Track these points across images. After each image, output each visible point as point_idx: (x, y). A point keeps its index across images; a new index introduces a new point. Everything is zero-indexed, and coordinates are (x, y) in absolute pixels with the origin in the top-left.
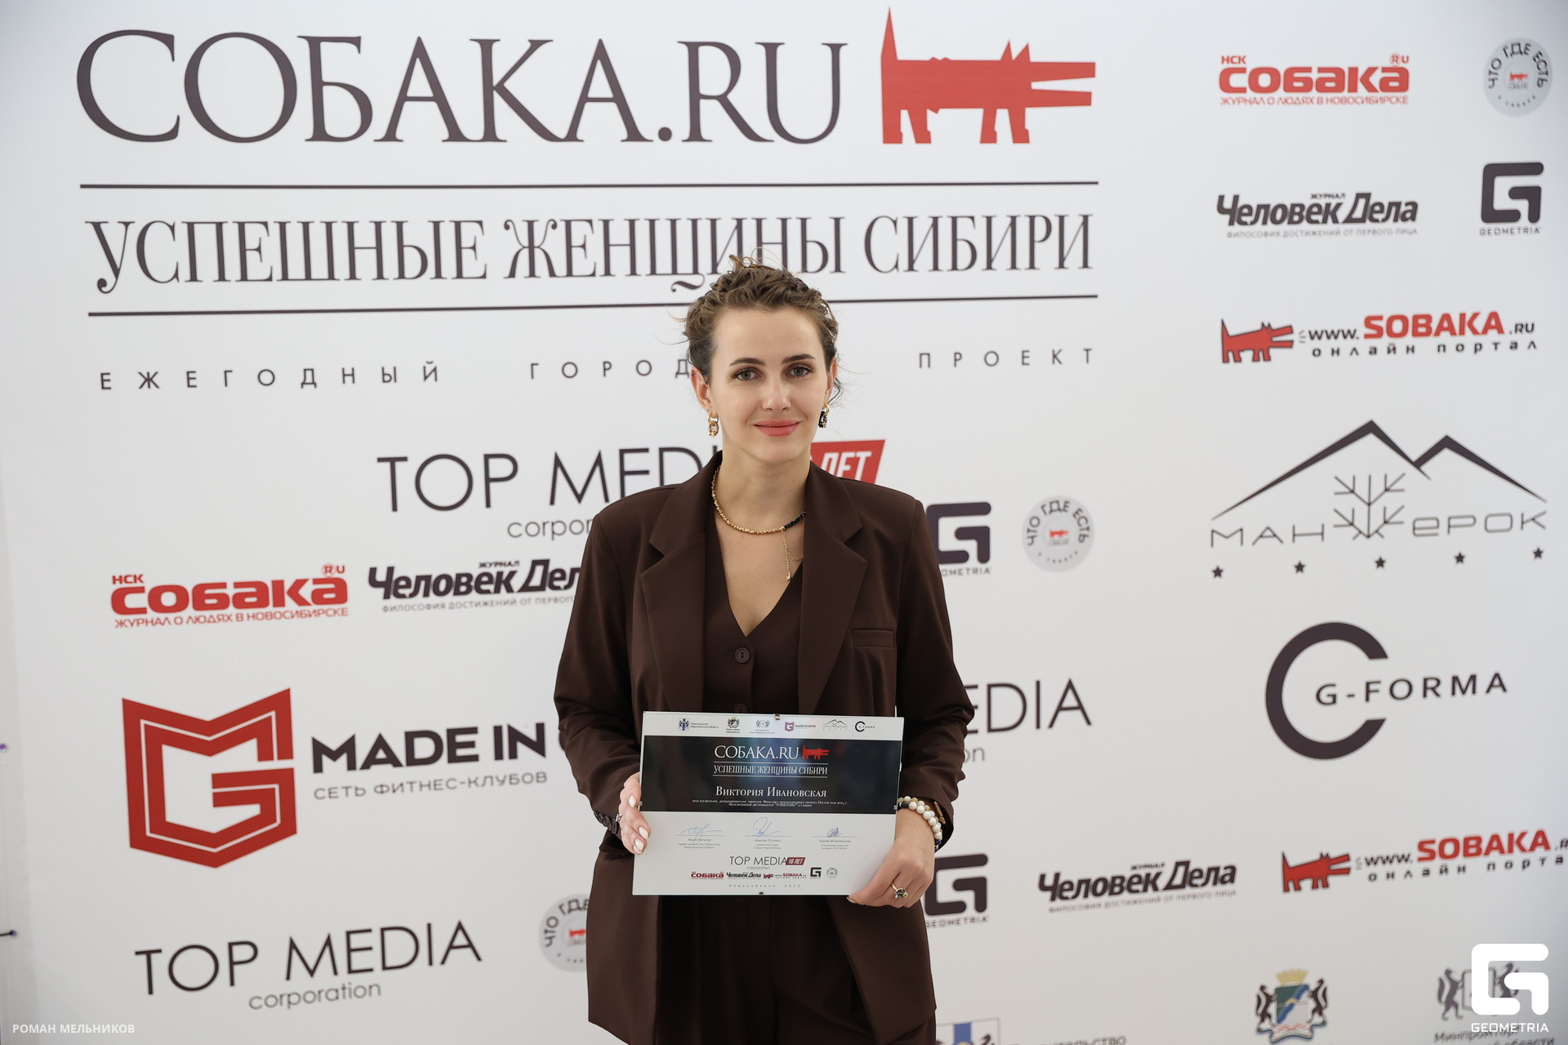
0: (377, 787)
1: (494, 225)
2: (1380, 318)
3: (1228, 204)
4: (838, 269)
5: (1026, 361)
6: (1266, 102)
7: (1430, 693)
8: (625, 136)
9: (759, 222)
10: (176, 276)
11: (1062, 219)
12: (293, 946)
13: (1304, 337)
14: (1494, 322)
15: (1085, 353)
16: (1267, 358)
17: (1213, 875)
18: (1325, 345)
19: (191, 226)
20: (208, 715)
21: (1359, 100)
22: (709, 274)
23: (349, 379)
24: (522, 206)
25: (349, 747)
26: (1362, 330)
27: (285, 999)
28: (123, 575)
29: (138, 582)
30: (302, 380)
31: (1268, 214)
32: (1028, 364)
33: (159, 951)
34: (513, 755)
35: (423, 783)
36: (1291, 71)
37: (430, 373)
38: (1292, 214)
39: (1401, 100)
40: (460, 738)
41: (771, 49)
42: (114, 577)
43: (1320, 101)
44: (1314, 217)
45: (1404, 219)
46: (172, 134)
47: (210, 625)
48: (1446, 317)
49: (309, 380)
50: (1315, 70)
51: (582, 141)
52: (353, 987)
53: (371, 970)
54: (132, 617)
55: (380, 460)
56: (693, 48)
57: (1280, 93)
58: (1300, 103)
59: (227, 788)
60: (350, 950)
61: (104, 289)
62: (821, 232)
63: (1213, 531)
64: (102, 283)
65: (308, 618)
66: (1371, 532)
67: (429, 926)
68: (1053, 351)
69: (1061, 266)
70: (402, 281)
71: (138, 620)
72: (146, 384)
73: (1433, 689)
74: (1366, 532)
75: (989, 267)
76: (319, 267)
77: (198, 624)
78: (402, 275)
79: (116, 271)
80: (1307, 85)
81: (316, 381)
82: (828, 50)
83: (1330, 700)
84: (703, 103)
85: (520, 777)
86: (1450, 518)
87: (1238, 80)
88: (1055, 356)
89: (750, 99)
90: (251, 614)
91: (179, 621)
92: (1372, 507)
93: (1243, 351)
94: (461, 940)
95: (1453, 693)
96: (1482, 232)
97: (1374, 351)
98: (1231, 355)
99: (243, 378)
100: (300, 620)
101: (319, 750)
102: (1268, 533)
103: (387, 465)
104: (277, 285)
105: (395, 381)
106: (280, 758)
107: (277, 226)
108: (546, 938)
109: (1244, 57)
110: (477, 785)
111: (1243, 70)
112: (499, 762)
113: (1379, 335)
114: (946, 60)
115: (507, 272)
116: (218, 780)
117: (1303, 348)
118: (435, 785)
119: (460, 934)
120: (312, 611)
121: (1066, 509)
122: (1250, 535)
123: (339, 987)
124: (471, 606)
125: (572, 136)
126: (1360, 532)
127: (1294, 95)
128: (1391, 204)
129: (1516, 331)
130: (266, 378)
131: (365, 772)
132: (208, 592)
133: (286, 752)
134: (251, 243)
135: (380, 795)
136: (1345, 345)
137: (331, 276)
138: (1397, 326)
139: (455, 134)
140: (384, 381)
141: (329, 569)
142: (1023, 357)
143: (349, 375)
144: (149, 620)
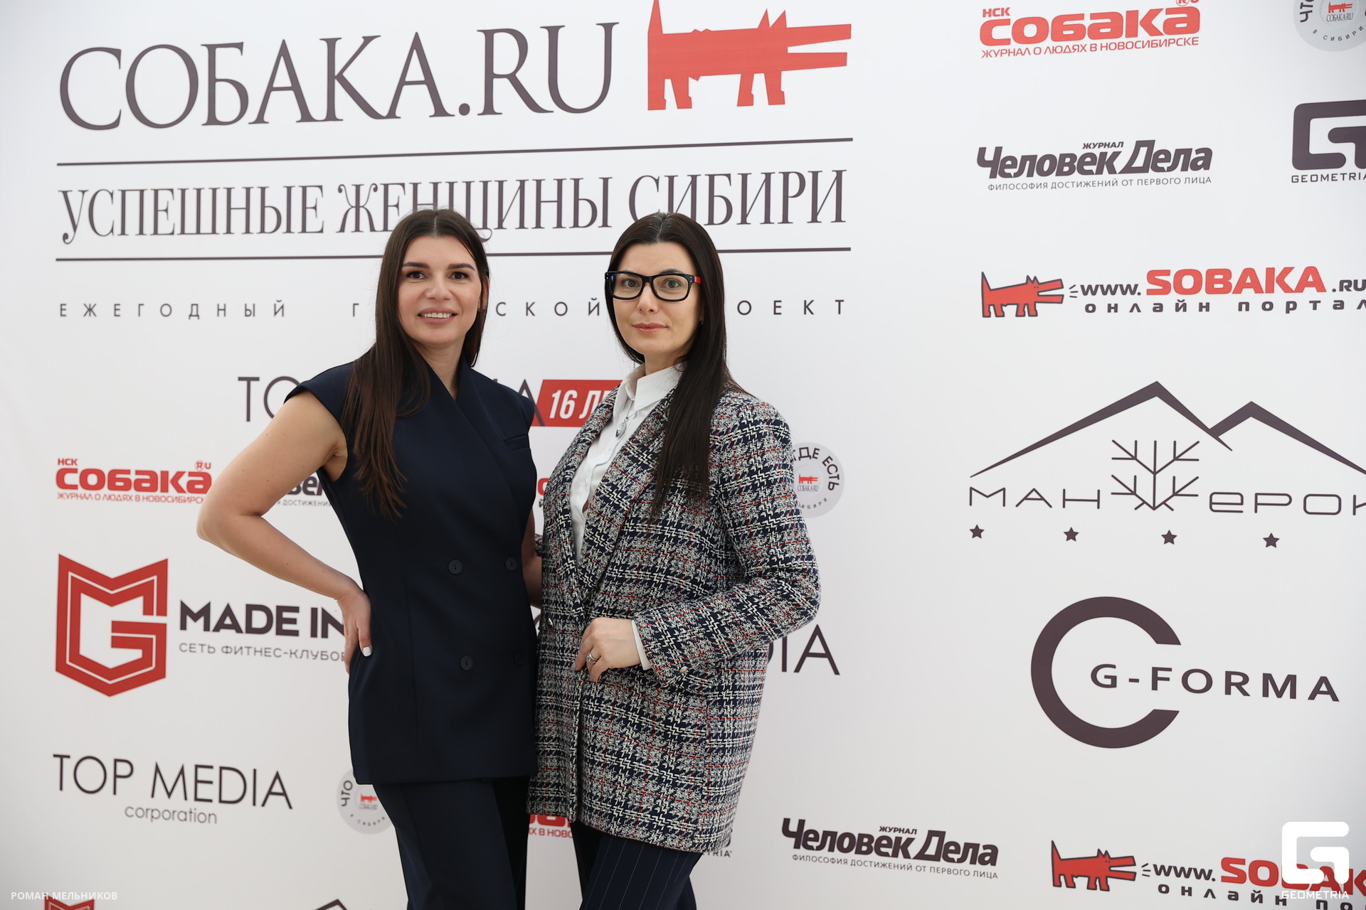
0: (224, 647)
1: (331, 189)
2: (1167, 273)
3: (989, 156)
4: (605, 224)
5: (778, 310)
6: (1032, 52)
7: (1234, 689)
8: (432, 112)
9: (539, 182)
10: (112, 231)
11: (815, 175)
12: (157, 770)
13: (1077, 292)
14: (1311, 278)
15: (838, 303)
16: (1034, 313)
17: (971, 850)
18: (1101, 300)
19: (124, 192)
20: (112, 573)
21: (1139, 45)
22: (495, 229)
23: (222, 313)
24: (352, 173)
25: (206, 611)
26: (1144, 286)
27: (150, 812)
28: (65, 458)
29: (74, 464)
30: (189, 314)
31: (1034, 165)
32: (780, 314)
33: (68, 757)
34: (325, 635)
35: (257, 650)
36: (1059, 20)
37: (279, 310)
38: (1062, 165)
39: (1190, 41)
40: (286, 615)
41: (553, 32)
42: (59, 460)
43: (1093, 48)
44: (1086, 168)
45: (1195, 168)
46: (115, 124)
47: (118, 502)
48: (1249, 272)
49: (194, 313)
50: (1087, 17)
51: (399, 118)
52: (197, 812)
53: (210, 801)
54: (69, 491)
55: (241, 379)
56: (489, 35)
57: (1049, 42)
58: (1070, 52)
59: (123, 634)
60: (197, 781)
61: (67, 241)
62: (591, 190)
63: (971, 489)
64: (65, 236)
65: (183, 504)
66: (1157, 505)
67: (255, 771)
68: (805, 301)
69: (814, 220)
70: (263, 235)
71: (71, 494)
72: (88, 314)
73: (1239, 686)
74: (1152, 505)
75: (744, 221)
76: (206, 225)
77: (110, 501)
78: (262, 231)
79: (75, 227)
80: (1079, 33)
81: (199, 314)
82: (602, 29)
83: (1109, 682)
84: (496, 81)
85: (329, 654)
86: (1257, 495)
87: (999, 32)
88: (806, 307)
89: (535, 77)
90: (145, 497)
91: (98, 497)
92: (1157, 475)
93: (1006, 306)
94: (277, 788)
95: (1266, 694)
96: (1294, 180)
97: (1158, 308)
98: (992, 308)
99: (151, 310)
100: (179, 504)
101: (185, 611)
102: (1034, 495)
103: (245, 383)
104: (177, 238)
105: (254, 315)
106: (158, 614)
107: (180, 192)
108: (343, 799)
109: (1008, 9)
110: (296, 657)
111: (1007, 22)
112: (314, 639)
113: (1165, 289)
114: (707, 31)
115: (339, 229)
116: (117, 626)
117: (1074, 305)
118: (265, 652)
119: (277, 782)
120: (186, 498)
121: (816, 456)
122: (1013, 498)
123: (188, 811)
124: (299, 504)
125: (392, 114)
126: (1144, 502)
127: (1064, 44)
128: (1179, 152)
129: (1341, 290)
130: (166, 310)
131: (216, 633)
132: (119, 476)
133: (162, 611)
134: (161, 206)
135: (225, 654)
136: (1125, 301)
137: (214, 232)
138: (1188, 282)
139: (306, 117)
140: (246, 315)
141: (200, 465)
142: (775, 307)
143: (222, 310)
144: (79, 494)
